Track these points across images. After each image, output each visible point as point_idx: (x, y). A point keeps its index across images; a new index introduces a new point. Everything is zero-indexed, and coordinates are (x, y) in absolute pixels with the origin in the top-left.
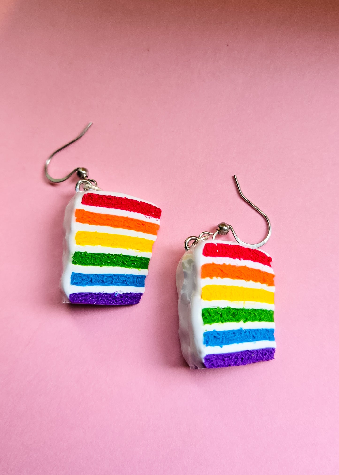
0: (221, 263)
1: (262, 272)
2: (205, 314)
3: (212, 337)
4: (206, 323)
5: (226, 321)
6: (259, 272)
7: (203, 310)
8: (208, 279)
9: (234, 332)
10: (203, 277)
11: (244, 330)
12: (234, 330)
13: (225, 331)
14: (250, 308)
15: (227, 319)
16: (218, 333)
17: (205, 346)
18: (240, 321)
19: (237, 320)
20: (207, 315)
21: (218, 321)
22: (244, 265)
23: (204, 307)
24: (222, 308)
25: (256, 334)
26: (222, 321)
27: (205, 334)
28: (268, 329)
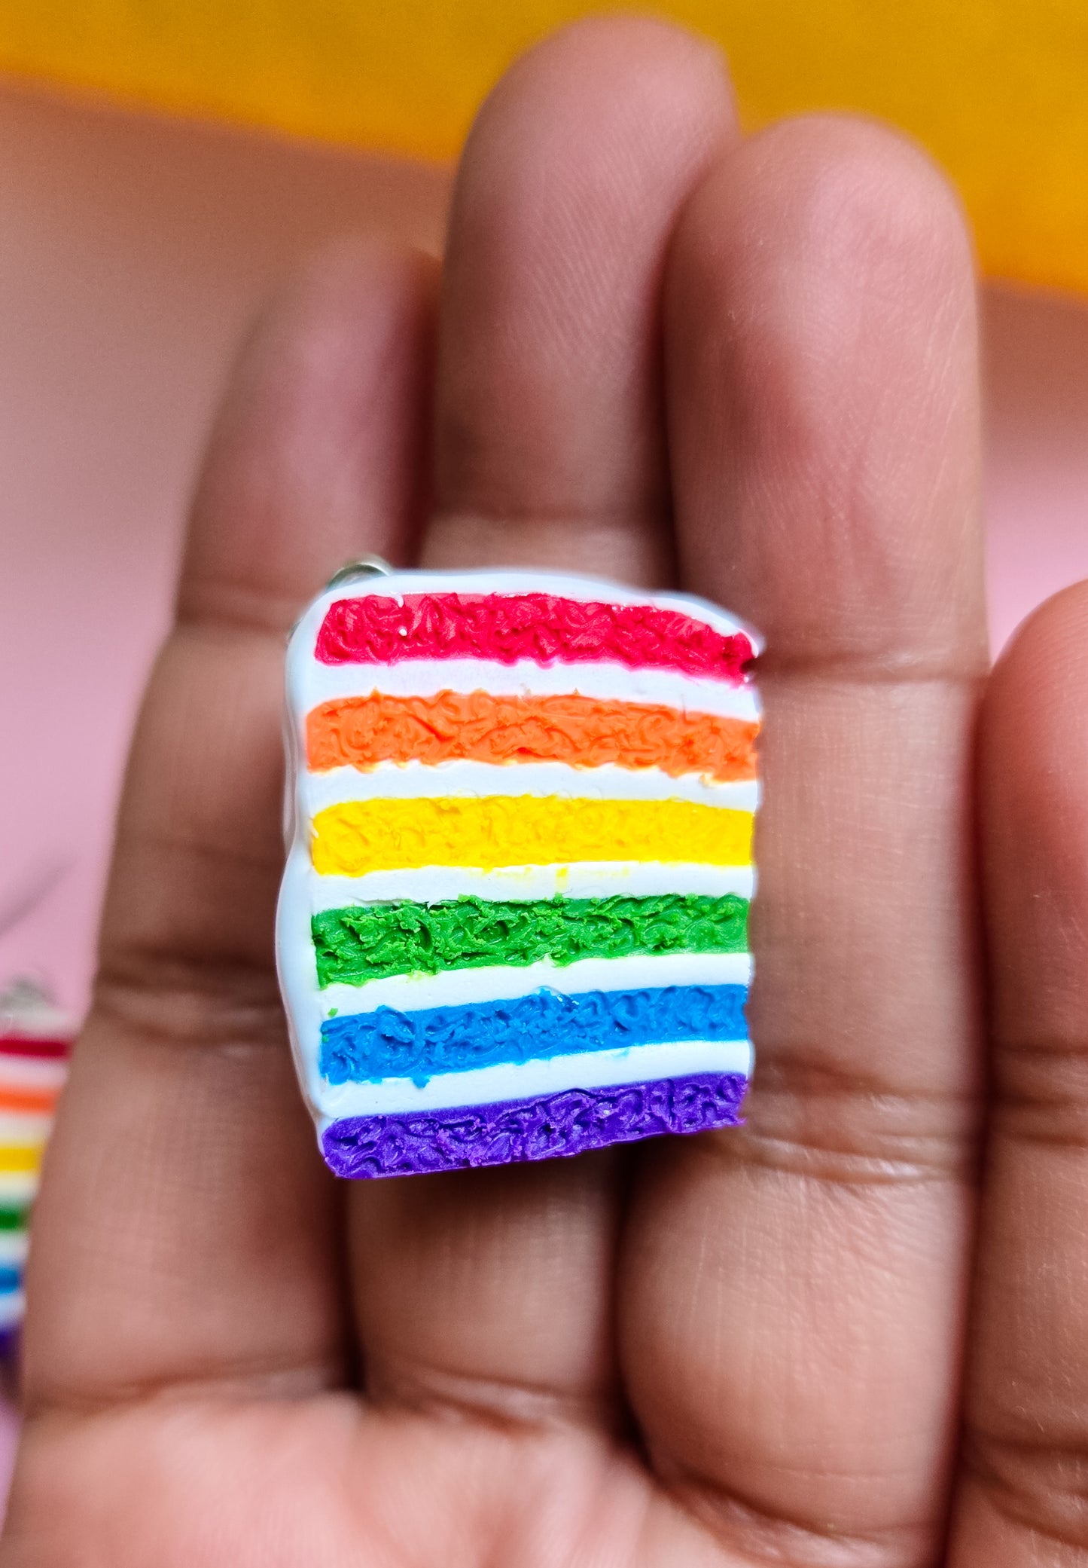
0: (428, 691)
1: (684, 715)
2: (328, 939)
3: (367, 1041)
4: (329, 981)
5: (450, 962)
6: (664, 721)
7: (314, 921)
8: (345, 772)
9: (501, 1012)
10: (320, 763)
11: (561, 1000)
12: (498, 1003)
13: (446, 1009)
14: (598, 893)
15: (460, 953)
16: (405, 1020)
17: (328, 1084)
18: (532, 962)
19: (523, 954)
20: (335, 937)
21: (404, 963)
22: (564, 689)
23: (322, 906)
24: (429, 906)
25: (632, 1011)
26: (430, 963)
27: (330, 1031)
28: (712, 987)
